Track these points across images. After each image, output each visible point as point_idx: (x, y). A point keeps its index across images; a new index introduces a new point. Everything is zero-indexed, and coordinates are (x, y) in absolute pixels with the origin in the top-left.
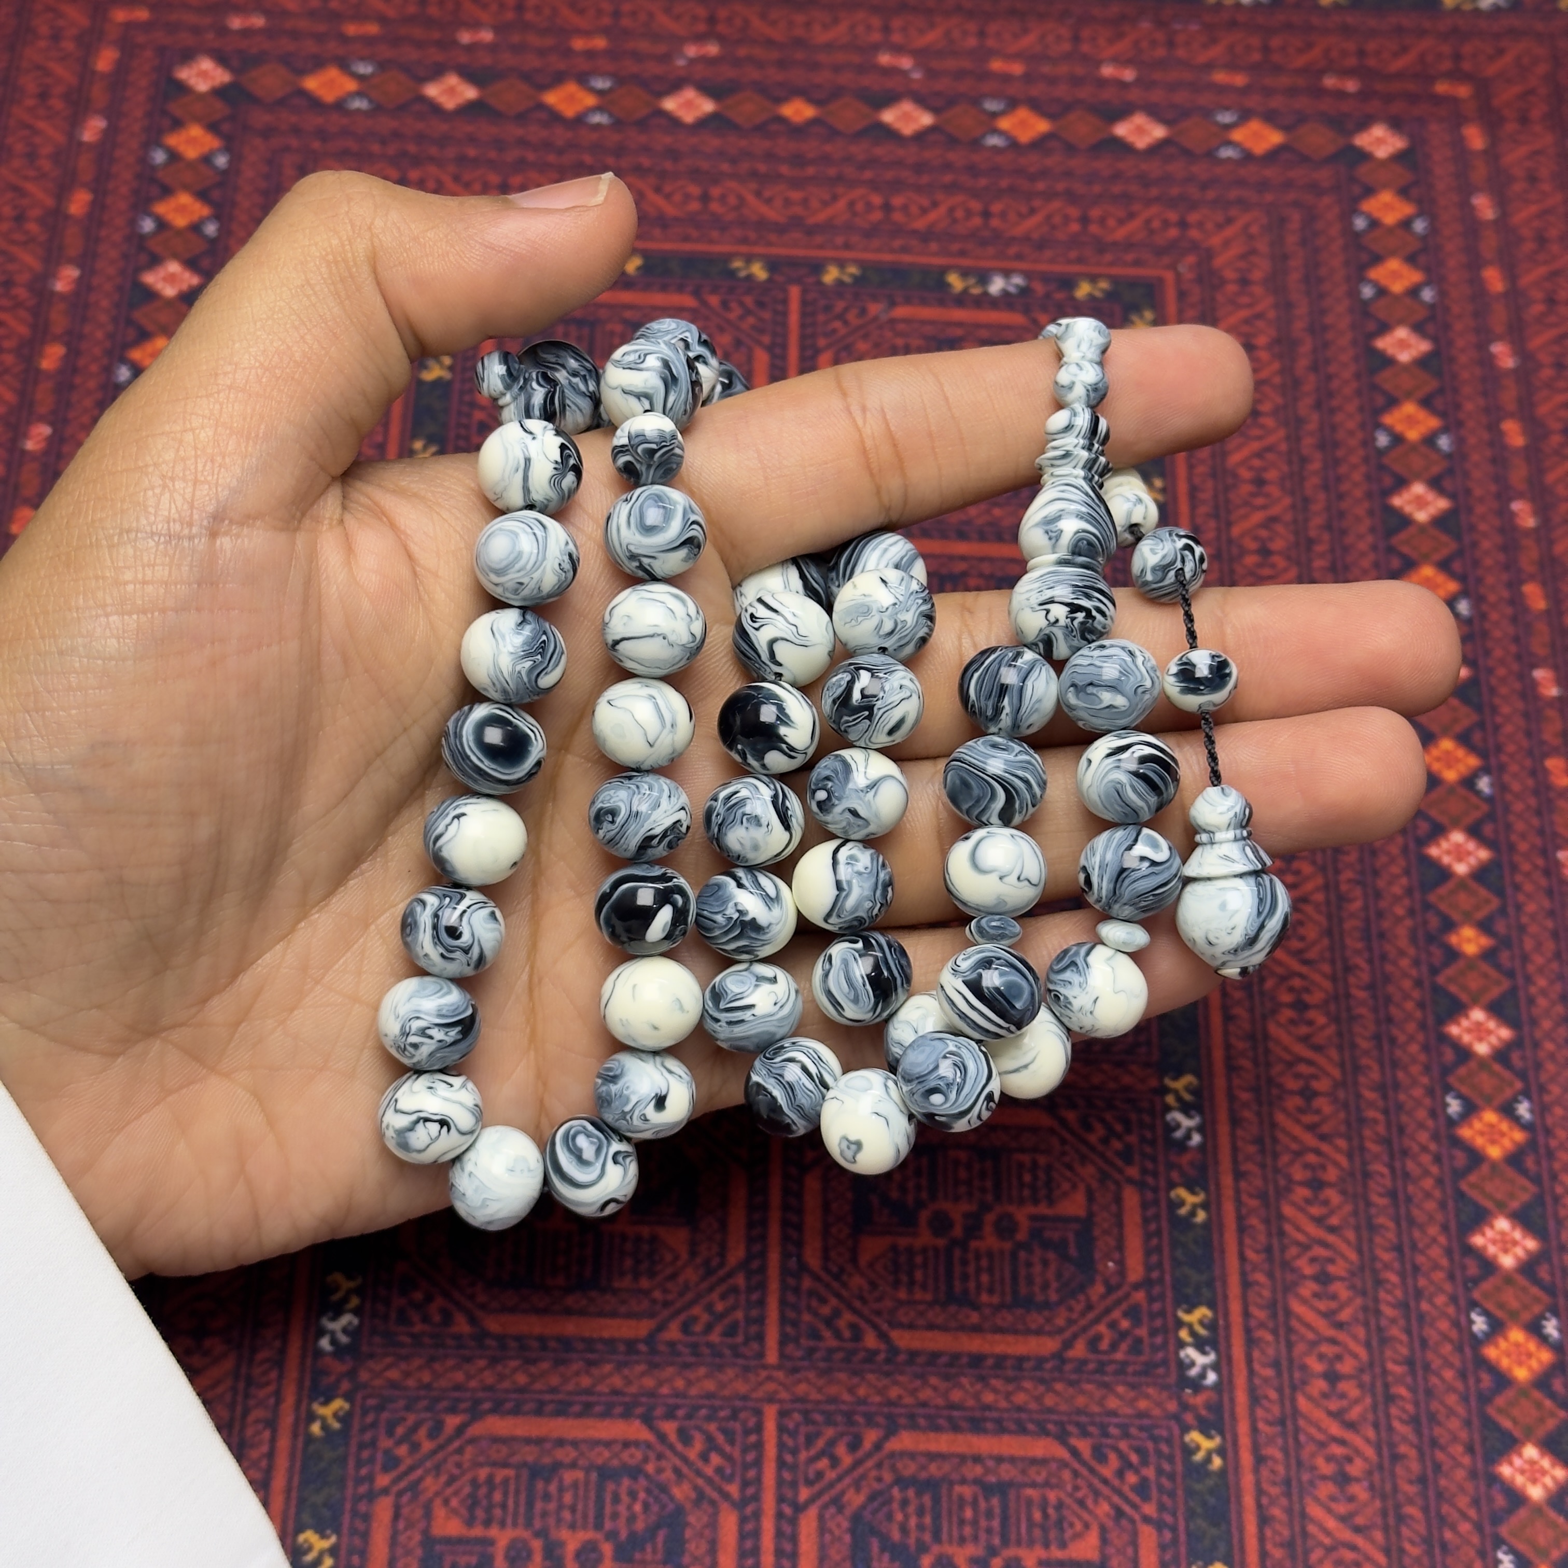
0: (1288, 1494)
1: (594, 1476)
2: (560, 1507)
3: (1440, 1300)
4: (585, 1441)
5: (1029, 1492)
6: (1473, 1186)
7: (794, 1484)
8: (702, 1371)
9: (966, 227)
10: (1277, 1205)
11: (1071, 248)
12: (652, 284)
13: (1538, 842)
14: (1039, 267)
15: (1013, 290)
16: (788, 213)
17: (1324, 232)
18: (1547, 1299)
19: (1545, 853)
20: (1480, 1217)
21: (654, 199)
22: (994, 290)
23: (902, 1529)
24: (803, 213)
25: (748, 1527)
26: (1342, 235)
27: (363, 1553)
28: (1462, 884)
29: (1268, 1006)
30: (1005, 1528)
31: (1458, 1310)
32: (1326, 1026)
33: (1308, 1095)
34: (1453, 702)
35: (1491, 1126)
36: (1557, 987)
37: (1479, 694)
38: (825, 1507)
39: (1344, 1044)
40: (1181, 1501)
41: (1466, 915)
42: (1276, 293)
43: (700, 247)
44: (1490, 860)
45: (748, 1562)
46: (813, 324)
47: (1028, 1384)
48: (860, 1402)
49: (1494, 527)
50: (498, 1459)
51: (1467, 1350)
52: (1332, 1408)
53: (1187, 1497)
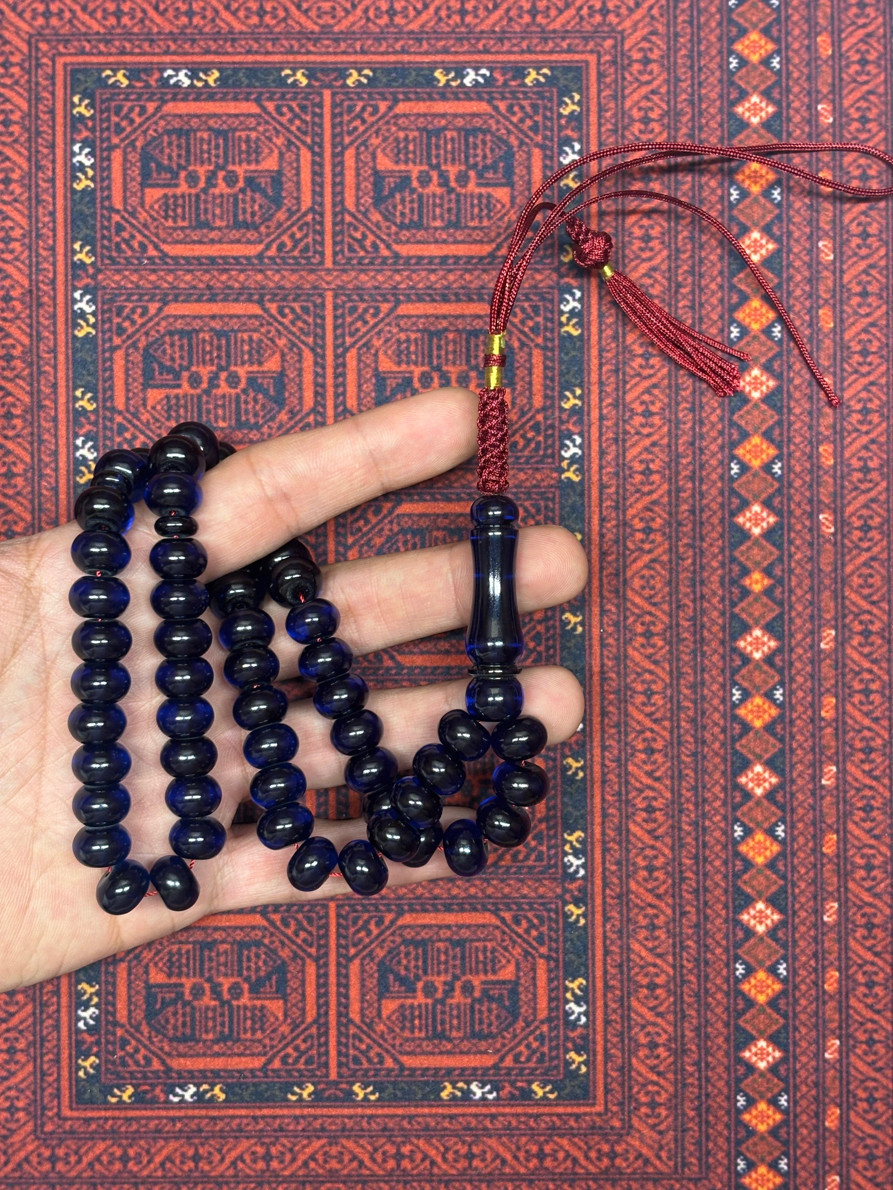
0: (621, 938)
1: (236, 947)
2: (219, 965)
3: (718, 818)
5: (477, 944)
6: (743, 746)
7: (346, 947)
9: (448, 25)
10: (626, 765)
11: (523, 39)
12: (227, 93)
13: (808, 508)
14: (500, 58)
15: (481, 80)
16: (321, 22)
17: (706, 10)
18: (779, 813)
19: (812, 515)
20: (745, 765)
21: (225, 15)
22: (467, 81)
23: (406, 968)
24: (331, 22)
25: (322, 971)
26: (719, 10)
27: (113, 994)
28: (756, 542)
29: (628, 636)
30: (463, 965)
31: (727, 825)
32: (662, 648)
33: (649, 694)
34: (764, 407)
35: (758, 706)
36: (808, 611)
37: (782, 400)
38: (364, 958)
39: (674, 658)
40: (561, 945)
41: (757, 564)
42: (669, 69)
43: (259, 58)
44: (776, 523)
45: (322, 991)
46: (341, 123)
47: (477, 882)
48: (383, 898)
49: (805, 263)
50: (183, 939)
51: (730, 848)
52: (649, 887)
53: (565, 942)
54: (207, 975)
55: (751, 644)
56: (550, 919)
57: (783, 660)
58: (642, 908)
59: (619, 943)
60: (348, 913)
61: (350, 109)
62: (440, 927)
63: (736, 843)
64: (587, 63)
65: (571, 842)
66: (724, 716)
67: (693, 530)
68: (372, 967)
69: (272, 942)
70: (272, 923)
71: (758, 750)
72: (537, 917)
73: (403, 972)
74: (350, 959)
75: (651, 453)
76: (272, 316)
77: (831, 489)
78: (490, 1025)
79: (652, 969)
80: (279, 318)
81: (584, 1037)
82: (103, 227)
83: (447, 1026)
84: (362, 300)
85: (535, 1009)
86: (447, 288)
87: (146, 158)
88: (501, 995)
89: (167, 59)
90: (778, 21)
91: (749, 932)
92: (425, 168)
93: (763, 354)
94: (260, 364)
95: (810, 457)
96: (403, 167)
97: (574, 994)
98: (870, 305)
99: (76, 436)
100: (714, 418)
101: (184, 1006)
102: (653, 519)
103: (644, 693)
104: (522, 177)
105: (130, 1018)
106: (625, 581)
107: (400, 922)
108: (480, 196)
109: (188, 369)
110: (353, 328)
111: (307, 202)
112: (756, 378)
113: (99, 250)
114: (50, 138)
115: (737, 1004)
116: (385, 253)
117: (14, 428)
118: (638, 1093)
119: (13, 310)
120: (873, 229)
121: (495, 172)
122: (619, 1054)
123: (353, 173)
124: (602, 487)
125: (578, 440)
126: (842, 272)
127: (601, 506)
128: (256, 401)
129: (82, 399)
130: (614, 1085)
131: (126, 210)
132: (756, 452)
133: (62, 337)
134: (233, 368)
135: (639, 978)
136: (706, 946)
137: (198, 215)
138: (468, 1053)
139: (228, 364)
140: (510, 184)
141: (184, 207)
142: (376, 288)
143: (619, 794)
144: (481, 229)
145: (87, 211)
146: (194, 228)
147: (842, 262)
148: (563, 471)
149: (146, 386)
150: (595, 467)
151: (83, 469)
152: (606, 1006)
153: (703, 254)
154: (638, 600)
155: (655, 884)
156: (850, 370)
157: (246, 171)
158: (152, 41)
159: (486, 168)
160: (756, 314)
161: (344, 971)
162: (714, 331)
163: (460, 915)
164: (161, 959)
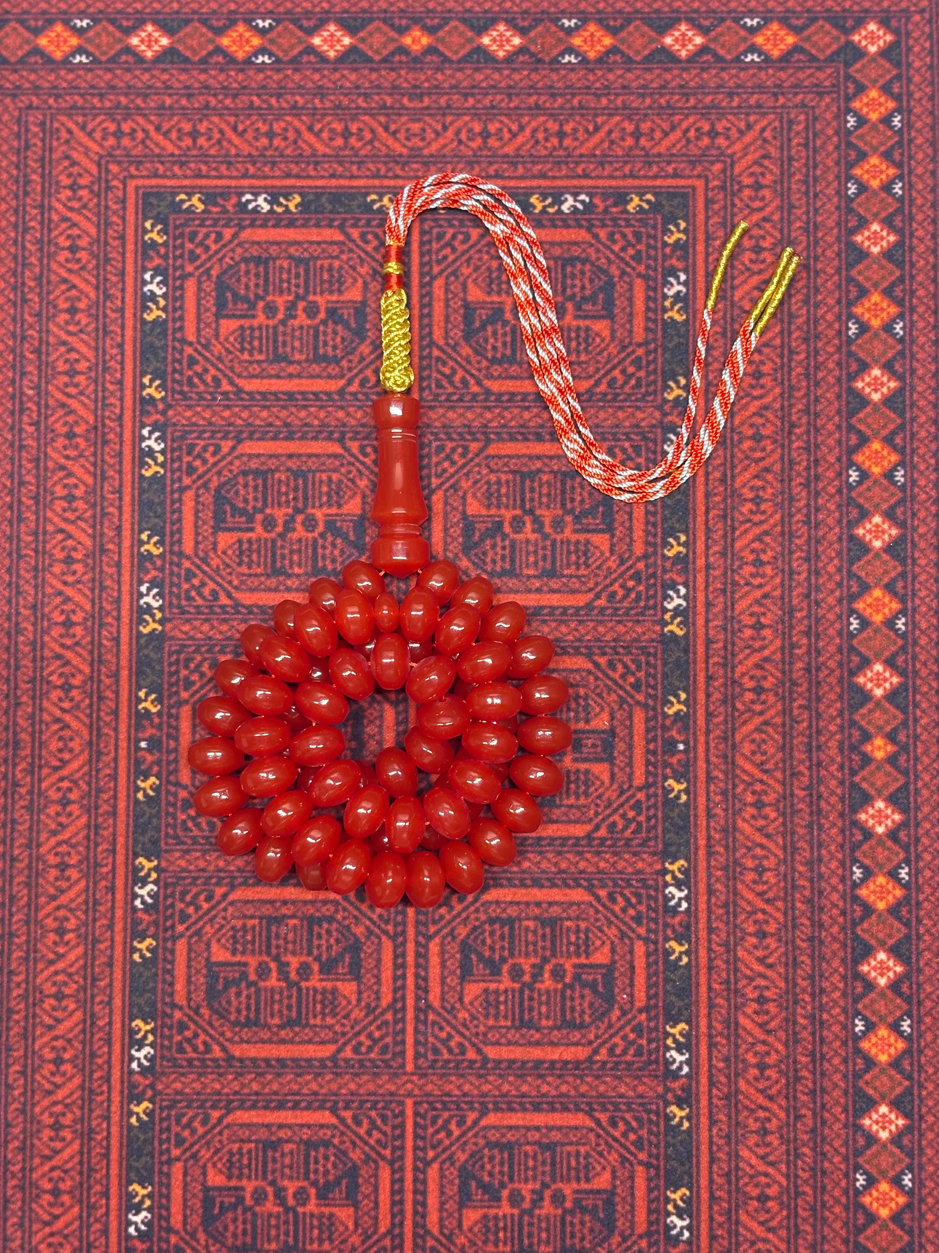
2: (283, 1167)
3: (838, 1010)
4: (295, 1125)
5: (569, 1148)
6: (864, 931)
7: (424, 1149)
9: (546, 148)
10: (735, 951)
11: (626, 163)
12: (309, 219)
14: (601, 183)
15: (580, 206)
16: (409, 144)
17: (822, 131)
20: (868, 952)
21: (307, 136)
22: (565, 208)
23: (491, 1174)
24: (421, 144)
25: (397, 1176)
26: (837, 133)
27: (168, 1197)
28: (878, 704)
29: (738, 806)
30: (553, 1171)
32: (776, 819)
33: (760, 870)
34: (886, 557)
35: (881, 886)
36: (936, 781)
37: (905, 549)
38: (443, 1162)
39: (787, 832)
41: (880, 728)
42: (782, 195)
43: (342, 182)
44: (900, 684)
45: (397, 1198)
46: (429, 252)
47: (570, 1079)
48: (465, 1095)
49: (930, 402)
50: (244, 1137)
51: (850, 1043)
52: (761, 1087)
53: (666, 1148)
54: (270, 1178)
55: (873, 817)
56: (650, 1121)
57: (908, 835)
58: (753, 1111)
59: (727, 1149)
60: (426, 1111)
61: (440, 237)
62: (528, 1129)
63: (856, 1039)
64: (694, 188)
65: (674, 1036)
66: (843, 897)
67: (809, 690)
68: (452, 1173)
70: (342, 1120)
71: (881, 935)
72: (636, 1119)
73: (487, 1179)
74: (428, 1164)
75: (761, 605)
76: (352, 455)
78: (582, 1239)
79: (763, 1179)
80: (361, 458)
82: (174, 360)
83: (535, 1240)
84: (450, 439)
85: (632, 1223)
86: (542, 426)
87: (221, 287)
88: (595, 1206)
89: (246, 182)
90: (900, 143)
93: (885, 501)
94: (340, 506)
96: (495, 298)
97: (676, 1206)
99: (141, 582)
100: (831, 569)
101: (244, 1211)
102: (765, 678)
103: (755, 870)
104: (624, 309)
105: (185, 1223)
106: (734, 746)
107: (484, 1122)
108: (578, 328)
109: (262, 511)
110: (439, 469)
112: (877, 526)
113: (169, 384)
114: (120, 265)
115: (856, 1219)
116: (475, 389)
117: (74, 573)
119: (77, 447)
121: (594, 304)
123: (442, 304)
124: (709, 642)
125: (683, 591)
127: (707, 662)
128: (334, 545)
129: (148, 543)
131: (199, 342)
132: (877, 606)
133: (128, 477)
134: (310, 511)
135: (748, 1189)
136: (824, 1154)
137: (276, 348)
139: (306, 506)
140: (611, 317)
141: (260, 339)
142: (465, 426)
143: (728, 982)
144: (579, 364)
145: (158, 344)
146: (272, 362)
148: (667, 624)
149: (216, 529)
150: (700, 622)
151: (147, 617)
152: (711, 1219)
153: (819, 392)
154: (748, 767)
155: (767, 1083)
157: (328, 302)
158: (230, 163)
159: (584, 299)
160: (877, 457)
161: (421, 1176)
162: (831, 474)
163: (550, 1115)
164: (221, 1159)
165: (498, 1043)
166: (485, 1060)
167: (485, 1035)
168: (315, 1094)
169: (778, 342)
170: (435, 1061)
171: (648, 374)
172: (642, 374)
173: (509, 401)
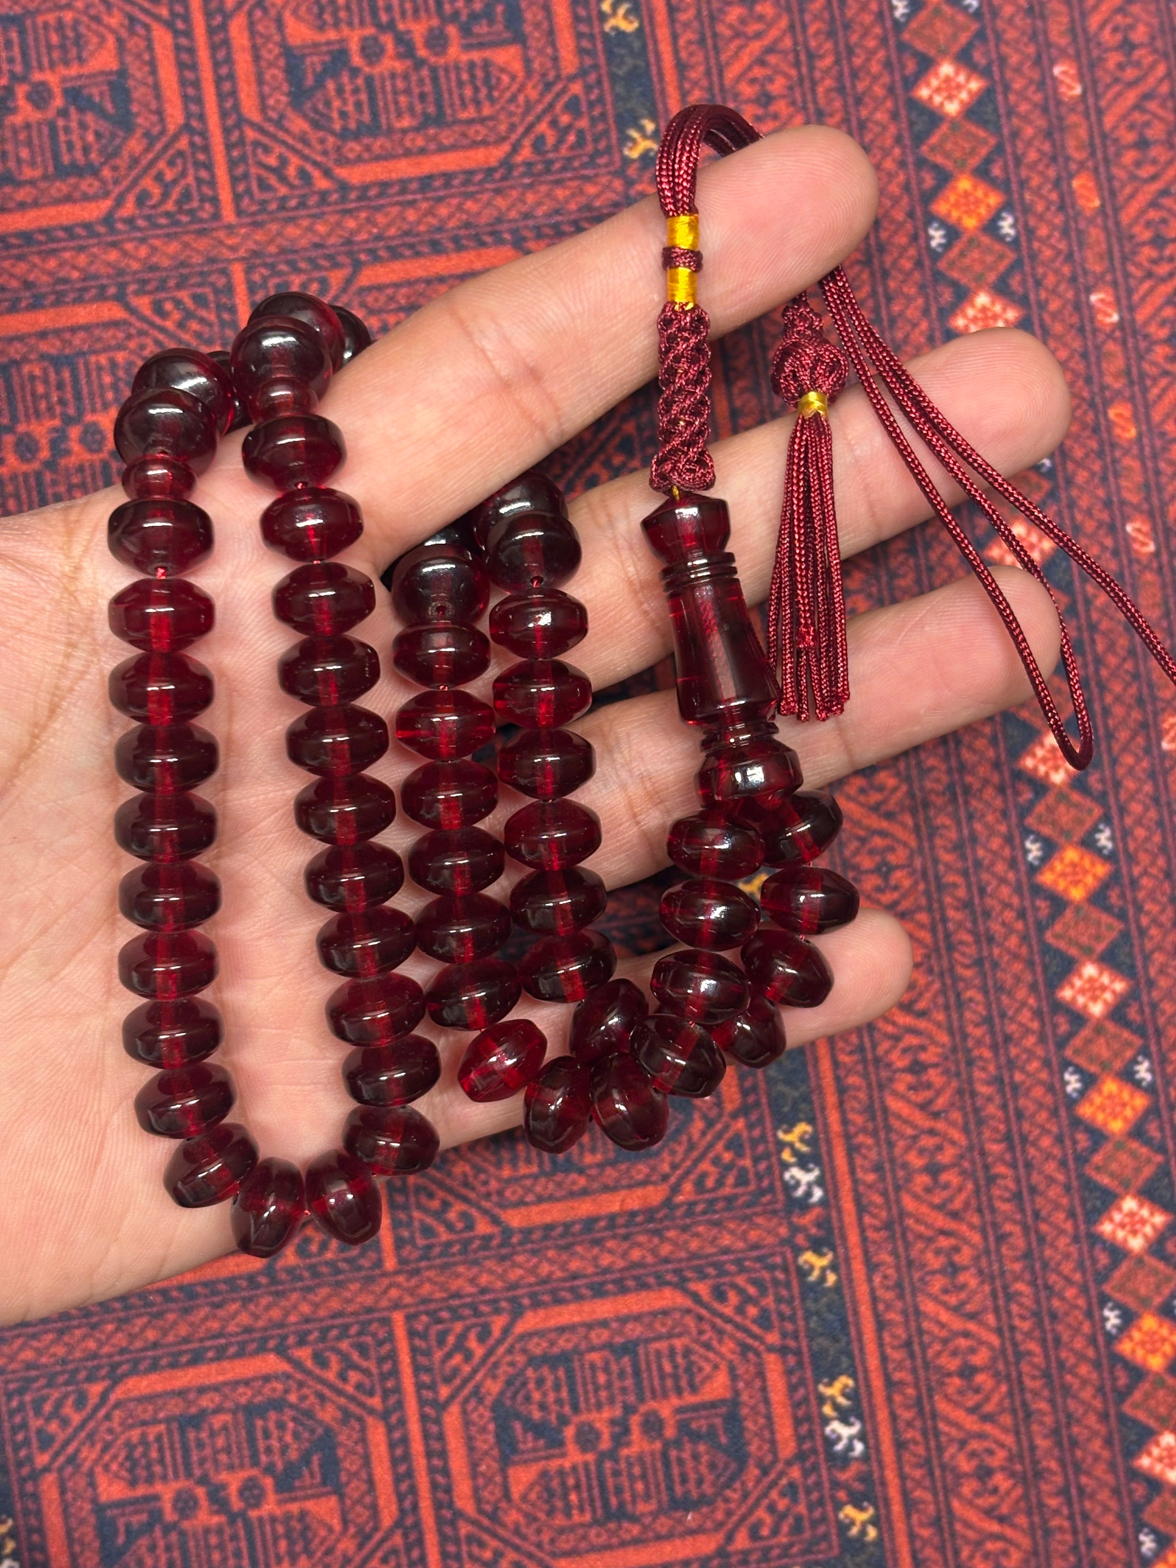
0: (901, 1296)
1: (241, 1417)
2: (216, 1452)
3: (1035, 1064)
4: (225, 1384)
5: (657, 1345)
6: (1057, 937)
7: (432, 1387)
8: (324, 1291)
13: (1105, 517)
18: (1138, 1042)
19: (1113, 528)
20: (1067, 968)
23: (542, 1407)
25: (396, 1435)
27: (41, 1531)
30: (638, 1385)
31: (1051, 1073)
32: (895, 789)
33: (885, 871)
35: (1073, 865)
36: (1133, 690)
38: (466, 1401)
39: (918, 803)
40: (801, 1323)
45: (402, 1469)
47: (642, 1238)
48: (483, 1291)
49: (1036, 105)
50: (147, 1417)
51: (1063, 1113)
52: (937, 1200)
53: (807, 1318)
54: (198, 1472)
55: (1042, 760)
56: (776, 1282)
57: (1102, 781)
58: (930, 1240)
59: (899, 1305)
60: (427, 1328)
62: (590, 1326)
63: (1071, 1103)
65: (791, 1145)
66: (1018, 890)
68: (482, 1414)
69: (303, 1398)
70: (297, 1364)
71: (1084, 940)
72: (754, 1282)
73: (537, 1415)
74: (443, 1407)
76: (143, 319)
77: (1138, 478)
78: (700, 1482)
79: (962, 1342)
80: (158, 321)
81: (865, 1478)
83: (627, 1496)
84: (297, 270)
85: (773, 1442)
86: (440, 229)
88: (711, 1426)
91: (1118, 1253)
92: (370, 31)
93: (991, 269)
95: (1096, 430)
96: (332, 35)
97: (836, 1407)
98: (1154, 162)
101: (166, 1534)
103: (877, 870)
104: (537, 25)
107: (520, 1328)
108: (472, 65)
109: (11, 429)
111: (175, 115)
112: (984, 309)
115: (1114, 1379)
116: (323, 184)
118: (971, 1557)
120: (1139, 35)
121: (491, 22)
122: (928, 1497)
123: (248, 57)
126: (1100, 112)
130: (929, 1552)
134: (89, 418)
135: (943, 1361)
136: (1047, 1287)
138: (669, 1536)
139: (80, 412)
140: (519, 39)
142: (317, 246)
143: (861, 1049)
144: (482, 121)
147: (1097, 97)
152: (894, 1417)
153: (864, 113)
155: (945, 1194)
156: (1139, 274)
157: (64, 80)
159: (474, 17)
160: (967, 202)
161: (434, 1429)
162: (902, 240)
163: (620, 1299)
164: (115, 1457)
165: (521, 1203)
166: (507, 1232)
167: (500, 1193)
168: (248, 1330)
169: (788, 42)
170: (429, 1247)
171: (593, 120)
172: (583, 123)
173: (379, 196)
